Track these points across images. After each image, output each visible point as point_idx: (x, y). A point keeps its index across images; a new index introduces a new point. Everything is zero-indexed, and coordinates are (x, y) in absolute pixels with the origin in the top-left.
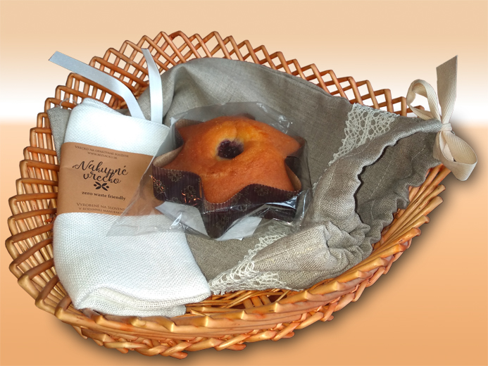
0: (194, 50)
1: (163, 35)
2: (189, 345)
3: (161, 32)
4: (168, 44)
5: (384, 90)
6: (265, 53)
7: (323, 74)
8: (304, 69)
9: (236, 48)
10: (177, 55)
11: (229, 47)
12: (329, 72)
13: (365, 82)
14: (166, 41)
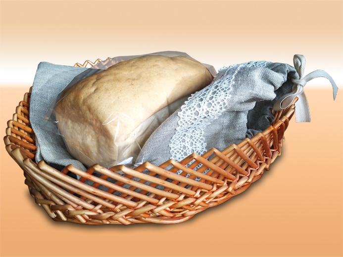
2: (133, 210)
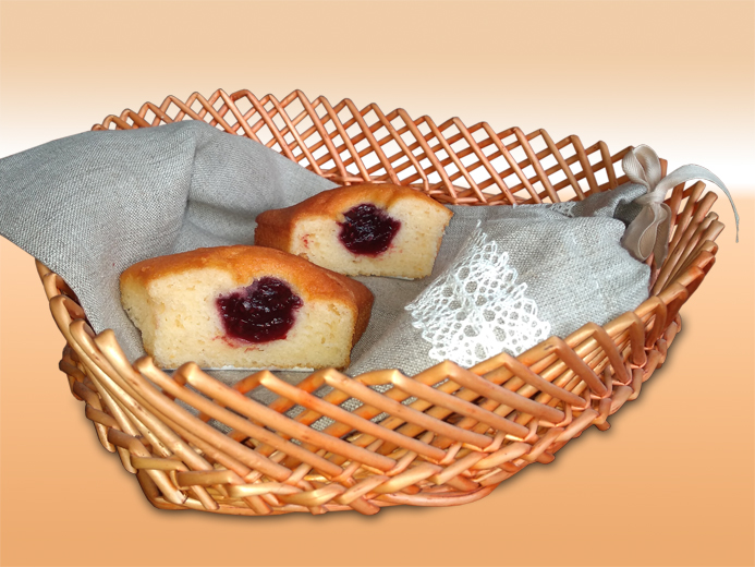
0: (268, 118)
1: (221, 95)
3: (219, 91)
4: (229, 108)
5: (569, 137)
6: (378, 113)
7: (472, 129)
8: (443, 127)
9: (333, 113)
10: (241, 125)
11: (321, 111)
12: (482, 125)
13: (540, 132)
14: (226, 104)
